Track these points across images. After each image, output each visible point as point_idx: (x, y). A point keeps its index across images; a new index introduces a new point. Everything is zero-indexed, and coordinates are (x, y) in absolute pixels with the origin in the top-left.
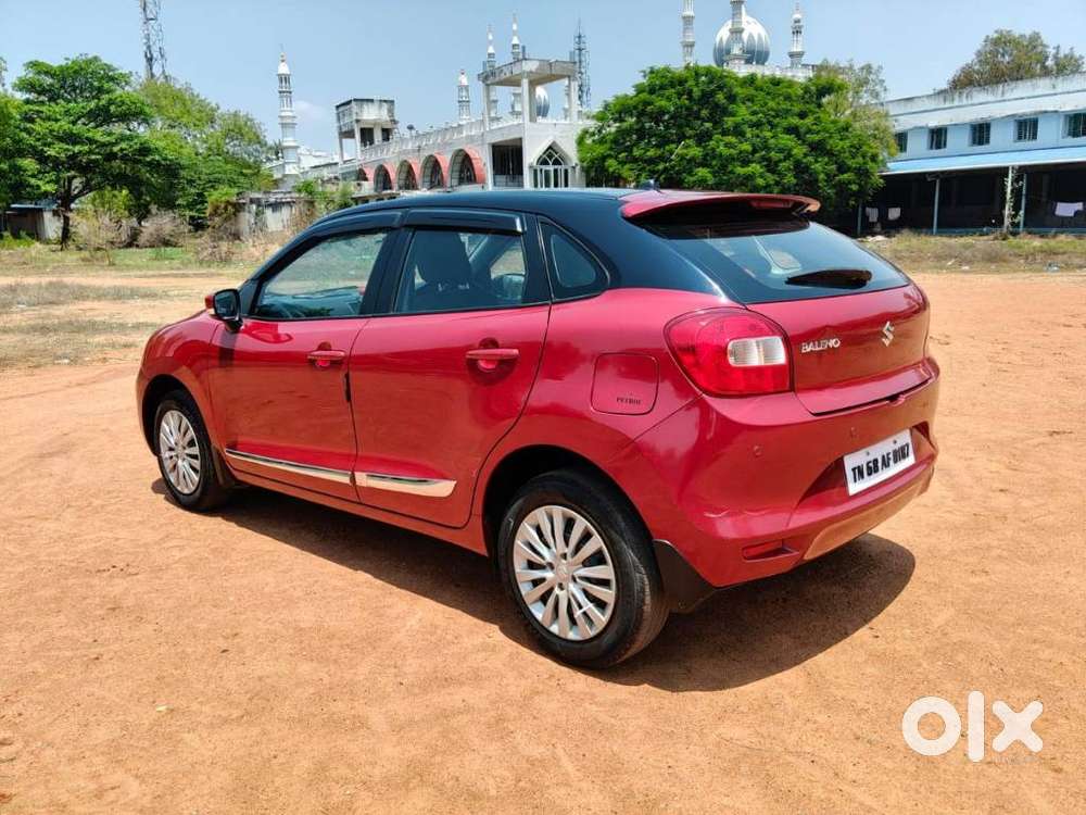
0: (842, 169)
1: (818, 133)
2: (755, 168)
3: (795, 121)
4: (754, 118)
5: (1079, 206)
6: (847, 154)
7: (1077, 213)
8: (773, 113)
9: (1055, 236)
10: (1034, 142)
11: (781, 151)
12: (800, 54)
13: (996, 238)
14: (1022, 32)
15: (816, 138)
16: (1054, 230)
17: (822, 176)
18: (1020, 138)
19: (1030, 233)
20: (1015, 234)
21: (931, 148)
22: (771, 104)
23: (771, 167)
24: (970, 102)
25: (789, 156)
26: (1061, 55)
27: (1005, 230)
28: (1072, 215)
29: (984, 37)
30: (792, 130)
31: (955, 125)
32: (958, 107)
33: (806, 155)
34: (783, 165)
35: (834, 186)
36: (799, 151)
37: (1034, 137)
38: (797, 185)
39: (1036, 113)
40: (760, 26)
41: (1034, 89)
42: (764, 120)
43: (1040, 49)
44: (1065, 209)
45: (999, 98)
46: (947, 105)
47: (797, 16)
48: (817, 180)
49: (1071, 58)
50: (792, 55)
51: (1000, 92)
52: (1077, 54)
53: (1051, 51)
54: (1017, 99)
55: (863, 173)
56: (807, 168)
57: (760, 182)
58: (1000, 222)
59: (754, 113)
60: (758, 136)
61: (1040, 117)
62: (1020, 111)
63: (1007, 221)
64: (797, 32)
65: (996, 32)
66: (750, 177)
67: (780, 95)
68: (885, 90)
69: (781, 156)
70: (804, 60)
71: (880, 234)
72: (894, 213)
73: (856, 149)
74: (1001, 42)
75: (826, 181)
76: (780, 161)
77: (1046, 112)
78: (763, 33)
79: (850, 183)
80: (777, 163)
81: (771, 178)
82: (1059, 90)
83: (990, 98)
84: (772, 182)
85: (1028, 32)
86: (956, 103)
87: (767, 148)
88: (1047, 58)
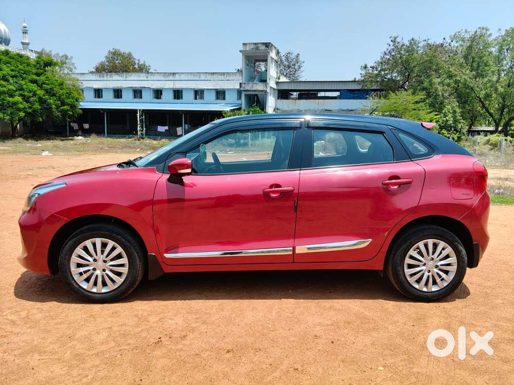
0: (63, 104)
1: (49, 84)
2: (18, 99)
3: (35, 77)
4: (13, 73)
5: (167, 128)
6: (65, 97)
7: (166, 130)
8: (23, 72)
9: (160, 140)
10: (141, 100)
11: (30, 91)
12: (28, 44)
13: (135, 140)
14: (124, 52)
15: (49, 87)
16: (160, 137)
17: (54, 106)
18: (135, 97)
19: (148, 138)
20: (143, 138)
21: (96, 97)
22: (21, 67)
23: (26, 99)
24: (111, 79)
25: (35, 95)
26: (140, 64)
27: (138, 137)
28: (164, 131)
29: (108, 51)
30: (34, 82)
31: (107, 88)
32: (106, 80)
33: (44, 95)
34: (32, 99)
35: (60, 112)
36: (40, 93)
37: (141, 97)
38: (40, 109)
39: (141, 87)
40: (5, 26)
41: (139, 77)
42: (18, 75)
43: (132, 59)
44: (161, 129)
45: (125, 79)
46: (102, 79)
47: (25, 24)
48: (51, 108)
49: (145, 65)
50: (23, 44)
51: (125, 76)
52: (147, 64)
53: (137, 62)
54: (132, 80)
55: (73, 107)
56: (45, 101)
57: (21, 106)
58: (136, 134)
59: (12, 70)
60: (17, 83)
61: (143, 89)
62: (134, 86)
63: (139, 133)
64: (25, 32)
65: (113, 49)
66: (15, 103)
67: (24, 63)
68: (75, 68)
69: (31, 94)
70: (30, 47)
71: (81, 136)
72: (86, 126)
73: (69, 94)
74: (115, 54)
75: (56, 109)
76: (31, 97)
77: (145, 87)
78: (7, 30)
79: (68, 110)
80: (29, 98)
81: (26, 105)
82: (149, 79)
83: (120, 78)
84: (27, 107)
85: (127, 52)
86: (105, 79)
87: (22, 89)
88: (135, 64)
